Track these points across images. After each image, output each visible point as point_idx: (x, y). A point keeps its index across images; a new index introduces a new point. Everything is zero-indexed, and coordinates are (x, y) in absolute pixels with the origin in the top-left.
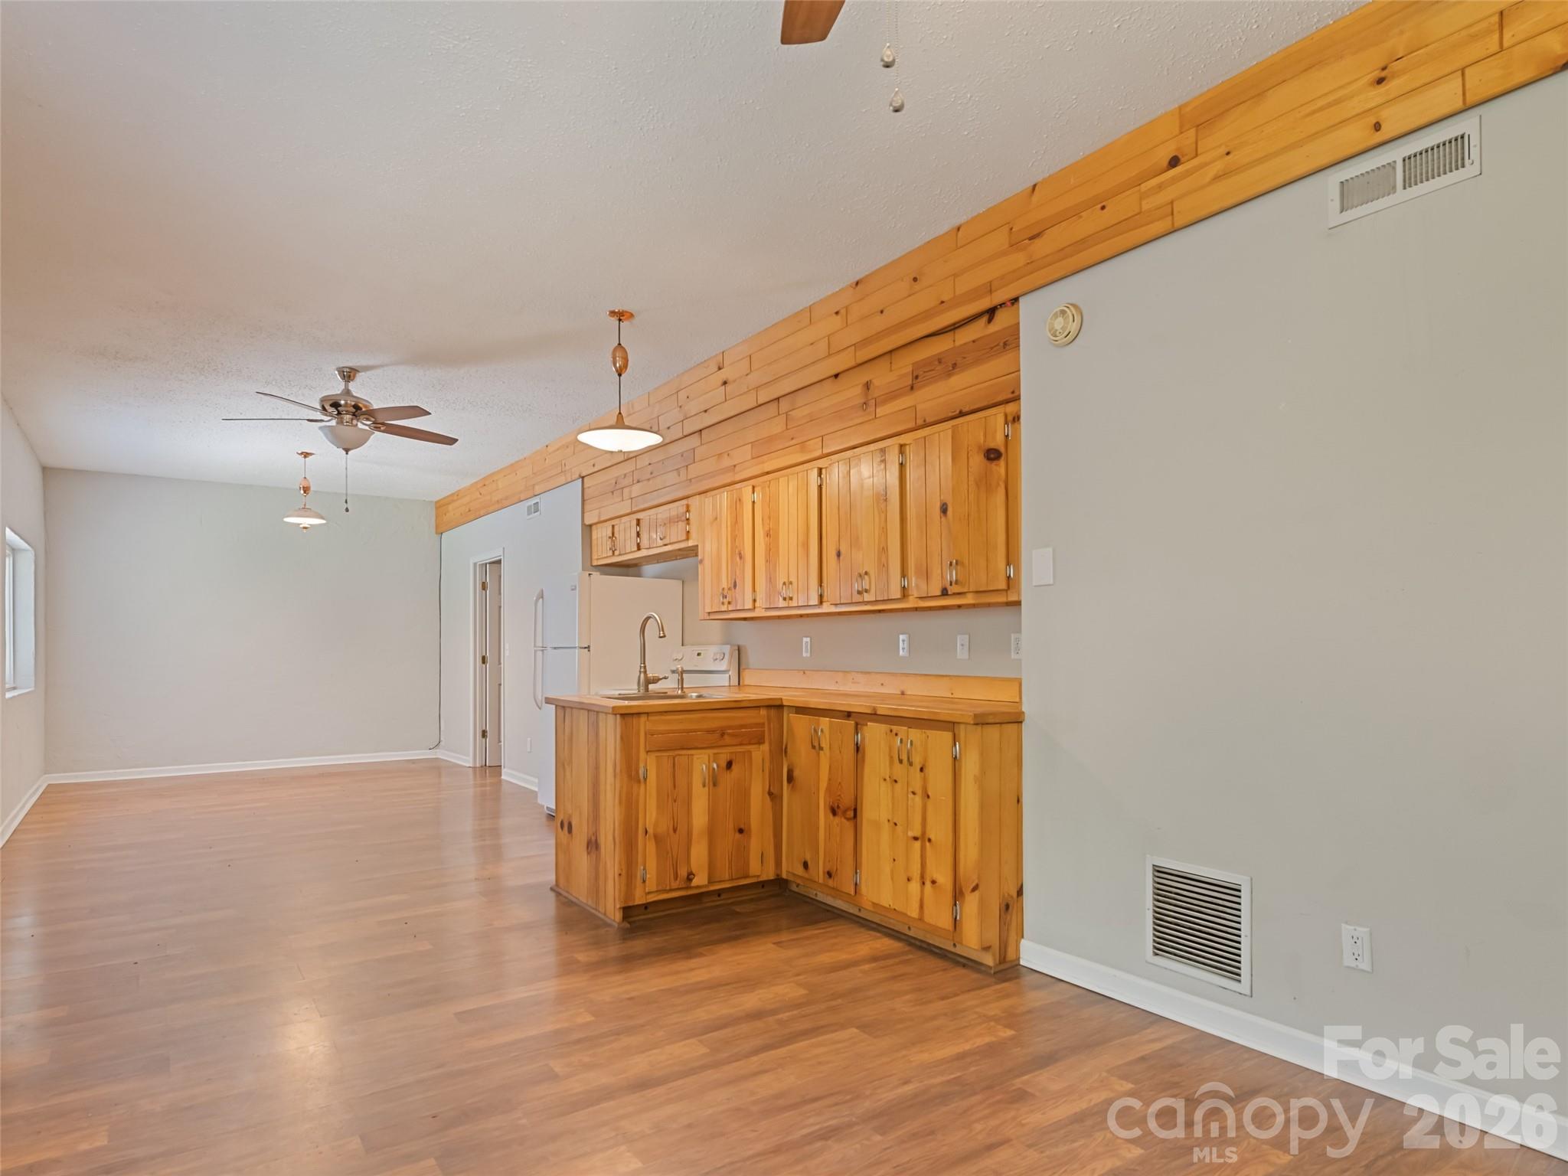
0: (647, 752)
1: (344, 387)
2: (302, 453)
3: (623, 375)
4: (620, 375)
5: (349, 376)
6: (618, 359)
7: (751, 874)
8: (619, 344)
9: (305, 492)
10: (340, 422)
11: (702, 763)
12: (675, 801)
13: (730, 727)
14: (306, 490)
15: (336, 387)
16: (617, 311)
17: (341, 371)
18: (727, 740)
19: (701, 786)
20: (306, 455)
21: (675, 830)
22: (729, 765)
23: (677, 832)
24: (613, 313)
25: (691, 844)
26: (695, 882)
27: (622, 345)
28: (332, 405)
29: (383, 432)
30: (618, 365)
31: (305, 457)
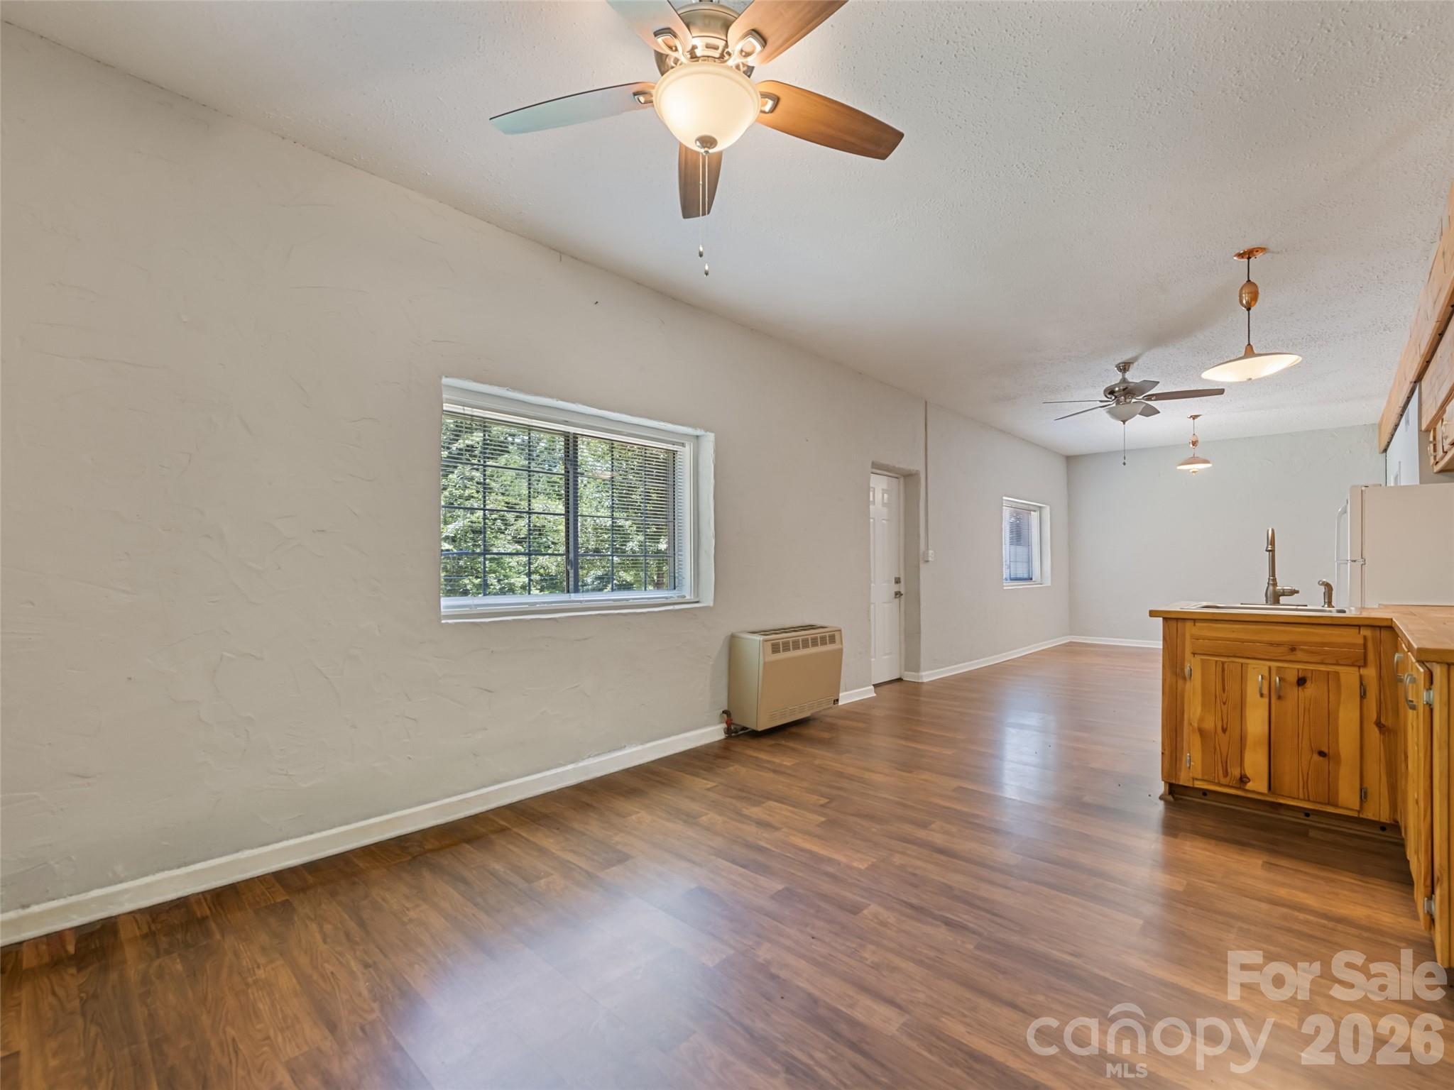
0: (1194, 654)
1: (1121, 377)
2: (1191, 417)
3: (1253, 309)
4: (1249, 309)
5: (1125, 368)
6: (1244, 295)
7: (1340, 804)
8: (1249, 281)
9: (1193, 445)
10: (1118, 403)
11: (1256, 675)
12: (1224, 704)
13: (1305, 643)
14: (1194, 443)
15: (1115, 378)
16: (1242, 252)
17: (1118, 367)
18: (1299, 655)
19: (1259, 695)
20: (1194, 417)
21: (1224, 730)
22: (1301, 682)
23: (1228, 733)
24: (1240, 255)
25: (1245, 749)
26: (1250, 786)
27: (1252, 281)
28: (1110, 394)
29: (1155, 400)
30: (1244, 302)
31: (1194, 419)
